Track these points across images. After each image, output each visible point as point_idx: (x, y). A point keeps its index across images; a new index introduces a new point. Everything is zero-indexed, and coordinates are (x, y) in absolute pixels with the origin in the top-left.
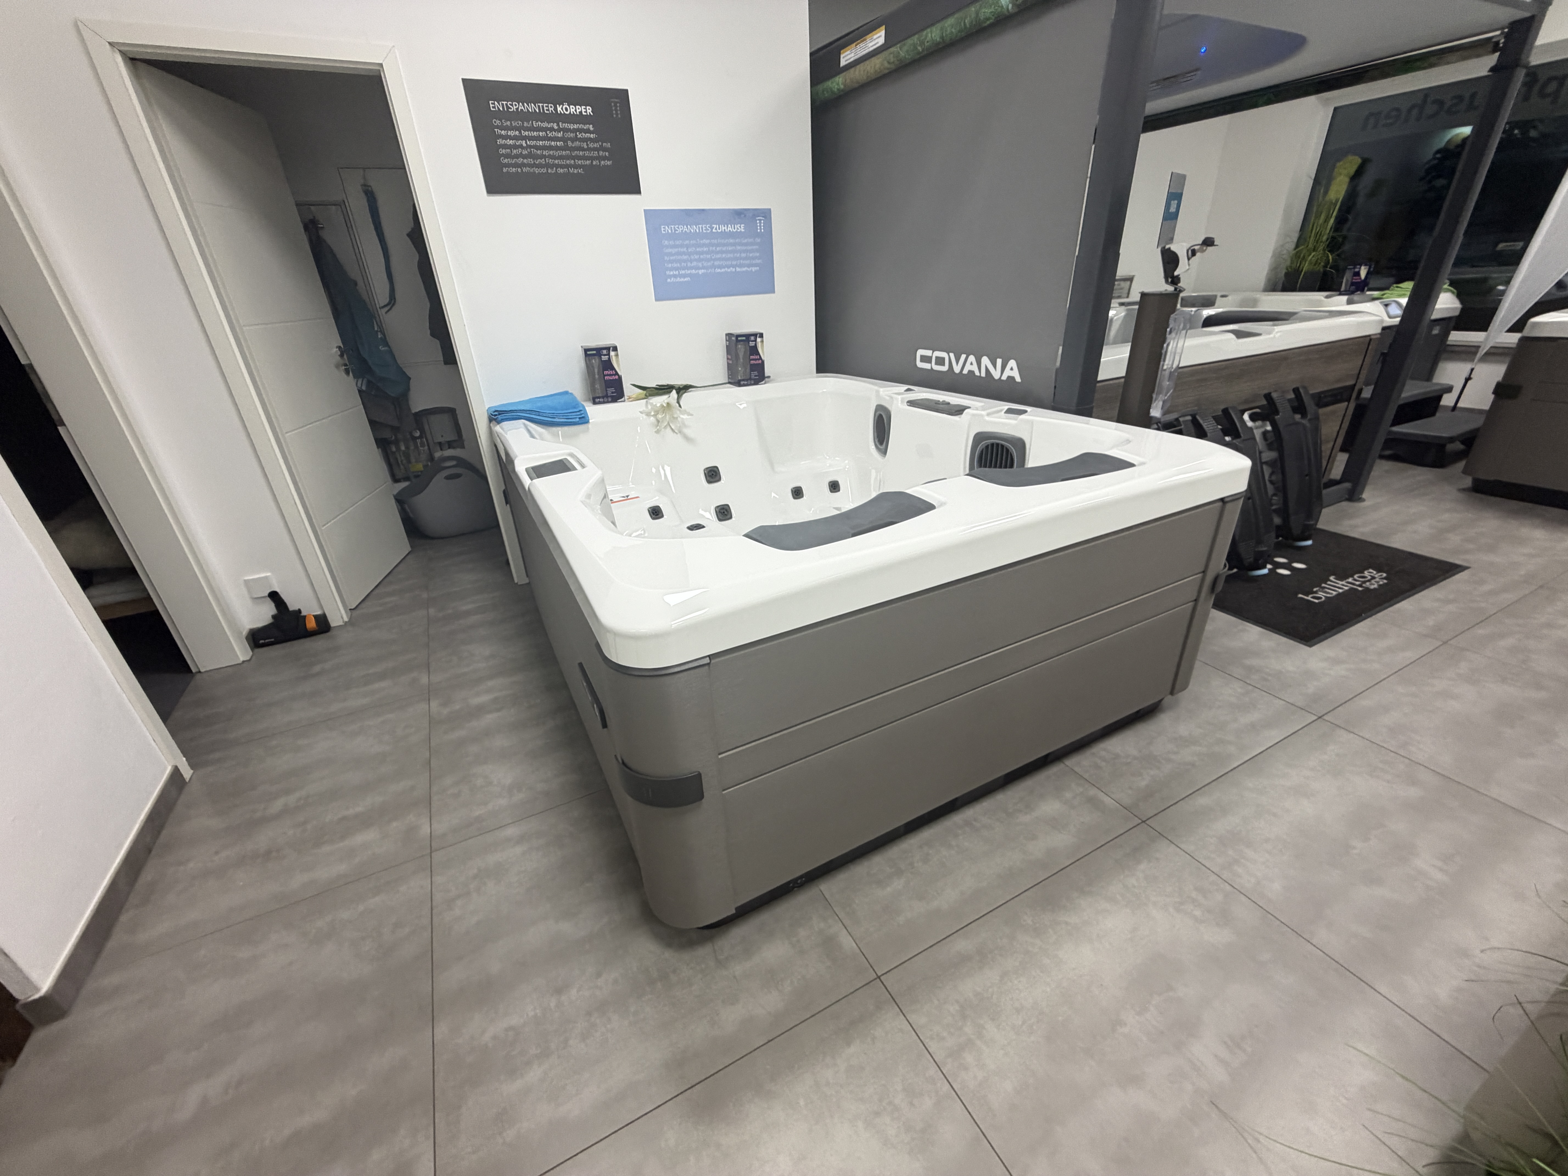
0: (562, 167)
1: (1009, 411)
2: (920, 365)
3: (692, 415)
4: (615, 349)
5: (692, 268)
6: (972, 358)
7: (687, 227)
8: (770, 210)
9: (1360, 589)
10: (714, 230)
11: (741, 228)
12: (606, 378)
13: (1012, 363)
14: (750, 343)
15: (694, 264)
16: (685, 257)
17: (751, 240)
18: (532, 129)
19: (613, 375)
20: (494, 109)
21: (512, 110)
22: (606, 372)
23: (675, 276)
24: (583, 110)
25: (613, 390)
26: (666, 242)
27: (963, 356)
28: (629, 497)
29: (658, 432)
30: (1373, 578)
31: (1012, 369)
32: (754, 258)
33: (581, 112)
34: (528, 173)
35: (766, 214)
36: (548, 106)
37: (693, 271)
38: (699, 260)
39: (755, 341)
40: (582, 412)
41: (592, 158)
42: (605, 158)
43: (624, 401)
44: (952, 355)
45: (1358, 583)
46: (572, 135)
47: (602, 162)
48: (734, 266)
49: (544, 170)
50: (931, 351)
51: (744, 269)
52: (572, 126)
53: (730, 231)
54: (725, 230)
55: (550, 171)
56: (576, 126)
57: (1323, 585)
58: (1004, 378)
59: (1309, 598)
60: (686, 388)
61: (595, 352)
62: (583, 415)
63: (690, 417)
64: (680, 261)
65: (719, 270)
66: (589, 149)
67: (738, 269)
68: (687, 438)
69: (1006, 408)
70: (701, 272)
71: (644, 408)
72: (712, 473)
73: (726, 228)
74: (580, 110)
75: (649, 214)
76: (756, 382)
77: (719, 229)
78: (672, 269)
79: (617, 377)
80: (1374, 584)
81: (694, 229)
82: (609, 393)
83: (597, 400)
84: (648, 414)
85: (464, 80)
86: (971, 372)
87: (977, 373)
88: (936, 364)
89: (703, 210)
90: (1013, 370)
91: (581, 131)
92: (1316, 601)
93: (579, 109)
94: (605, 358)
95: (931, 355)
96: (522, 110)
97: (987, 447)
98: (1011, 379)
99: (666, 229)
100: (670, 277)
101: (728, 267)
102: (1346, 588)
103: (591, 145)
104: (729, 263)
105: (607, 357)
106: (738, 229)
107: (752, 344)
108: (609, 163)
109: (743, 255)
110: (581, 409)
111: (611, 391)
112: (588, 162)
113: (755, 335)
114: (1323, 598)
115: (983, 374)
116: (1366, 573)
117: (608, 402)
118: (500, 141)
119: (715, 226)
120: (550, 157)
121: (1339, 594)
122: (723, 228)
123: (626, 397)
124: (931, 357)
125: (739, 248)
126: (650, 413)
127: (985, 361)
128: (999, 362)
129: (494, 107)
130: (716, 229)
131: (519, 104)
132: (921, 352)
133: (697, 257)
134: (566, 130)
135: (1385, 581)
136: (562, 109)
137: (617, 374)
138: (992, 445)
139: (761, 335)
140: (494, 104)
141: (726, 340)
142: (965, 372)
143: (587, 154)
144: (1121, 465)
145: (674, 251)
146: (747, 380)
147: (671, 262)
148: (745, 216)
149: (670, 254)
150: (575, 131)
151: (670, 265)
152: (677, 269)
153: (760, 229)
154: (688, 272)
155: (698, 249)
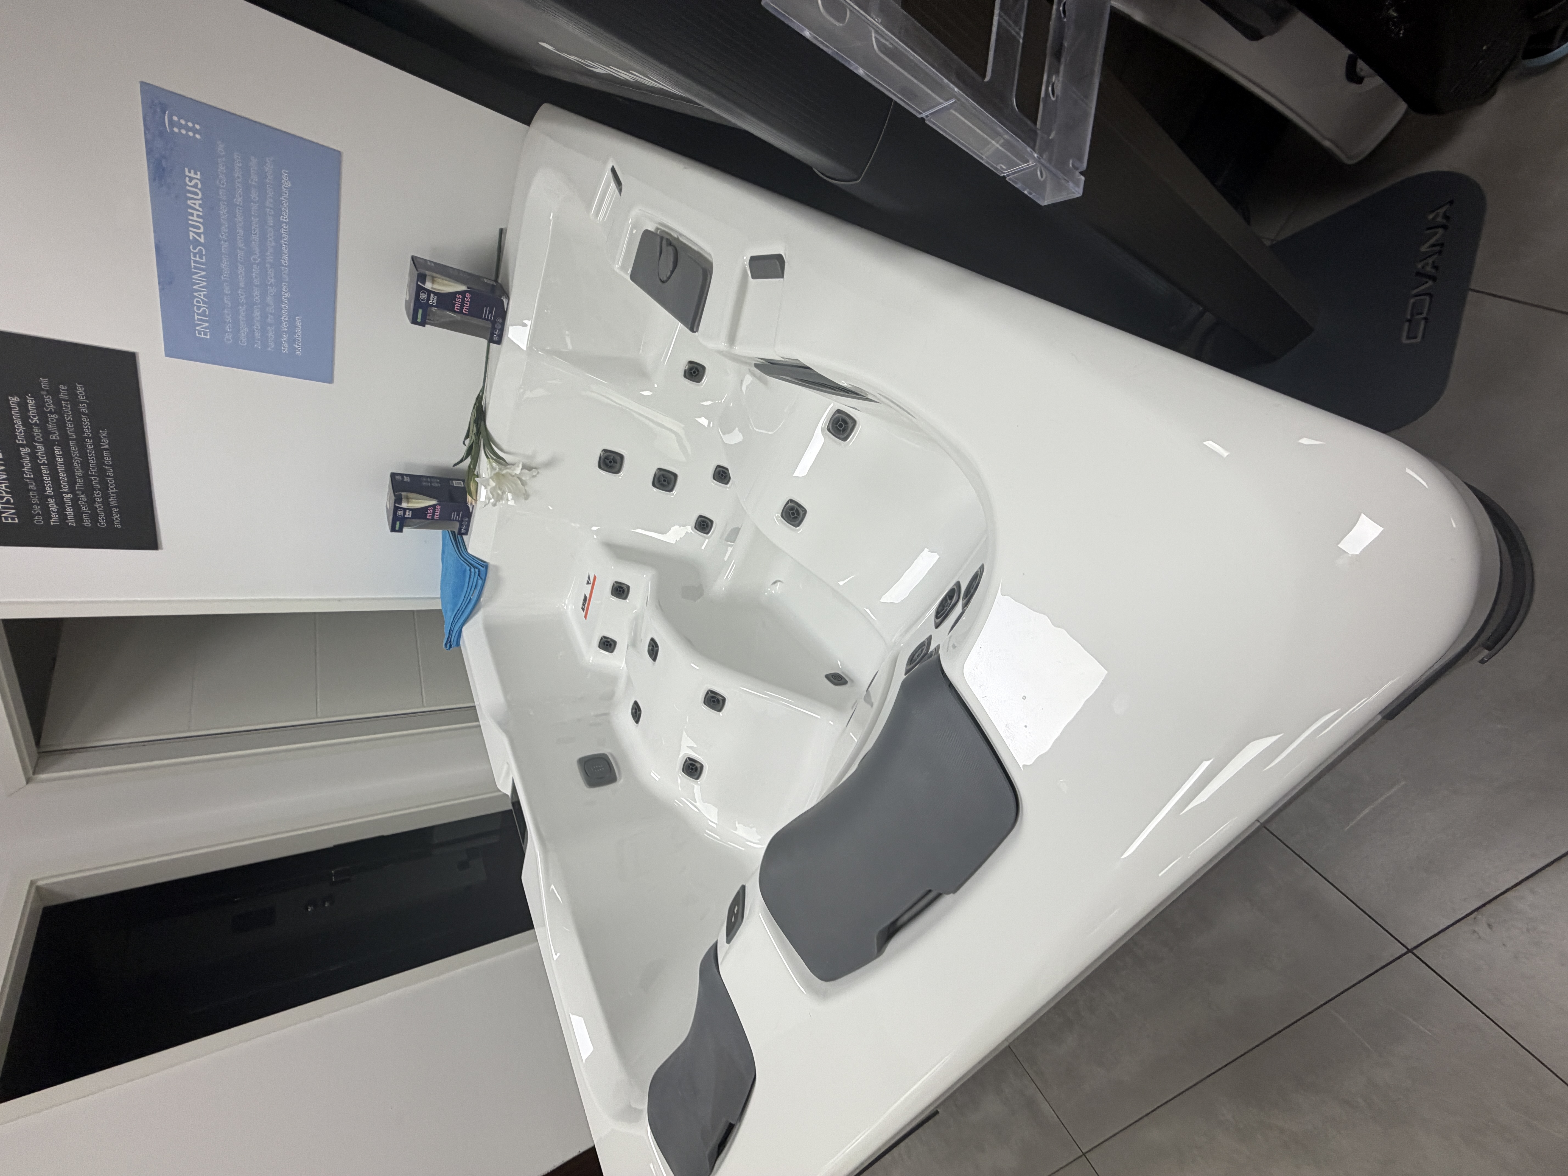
0: (100, 457)
5: (279, 306)
7: (196, 289)
11: (193, 179)
12: (436, 518)
15: (269, 300)
16: (257, 314)
17: (221, 167)
18: (39, 479)
19: (434, 511)
20: (16, 520)
21: (11, 498)
22: (429, 517)
23: (292, 341)
25: (454, 515)
32: (262, 174)
38: (263, 289)
39: (429, 292)
41: (76, 412)
42: (72, 394)
46: (37, 430)
47: (81, 398)
49: (111, 482)
52: (20, 428)
53: (200, 206)
55: (110, 474)
56: (18, 422)
60: (479, 415)
61: (397, 522)
66: (59, 411)
73: (195, 213)
76: (502, 314)
82: (459, 518)
83: (464, 527)
91: (25, 415)
94: (408, 515)
99: (201, 328)
103: (50, 407)
105: (407, 511)
106: (195, 186)
112: (85, 419)
113: (414, 284)
117: (469, 522)
118: (71, 522)
120: (85, 465)
129: (12, 518)
134: (30, 439)
143: (68, 417)
147: (264, 339)
150: (28, 426)
151: (272, 344)
152: (278, 336)
153: (196, 131)
154: (285, 317)
155: (242, 285)
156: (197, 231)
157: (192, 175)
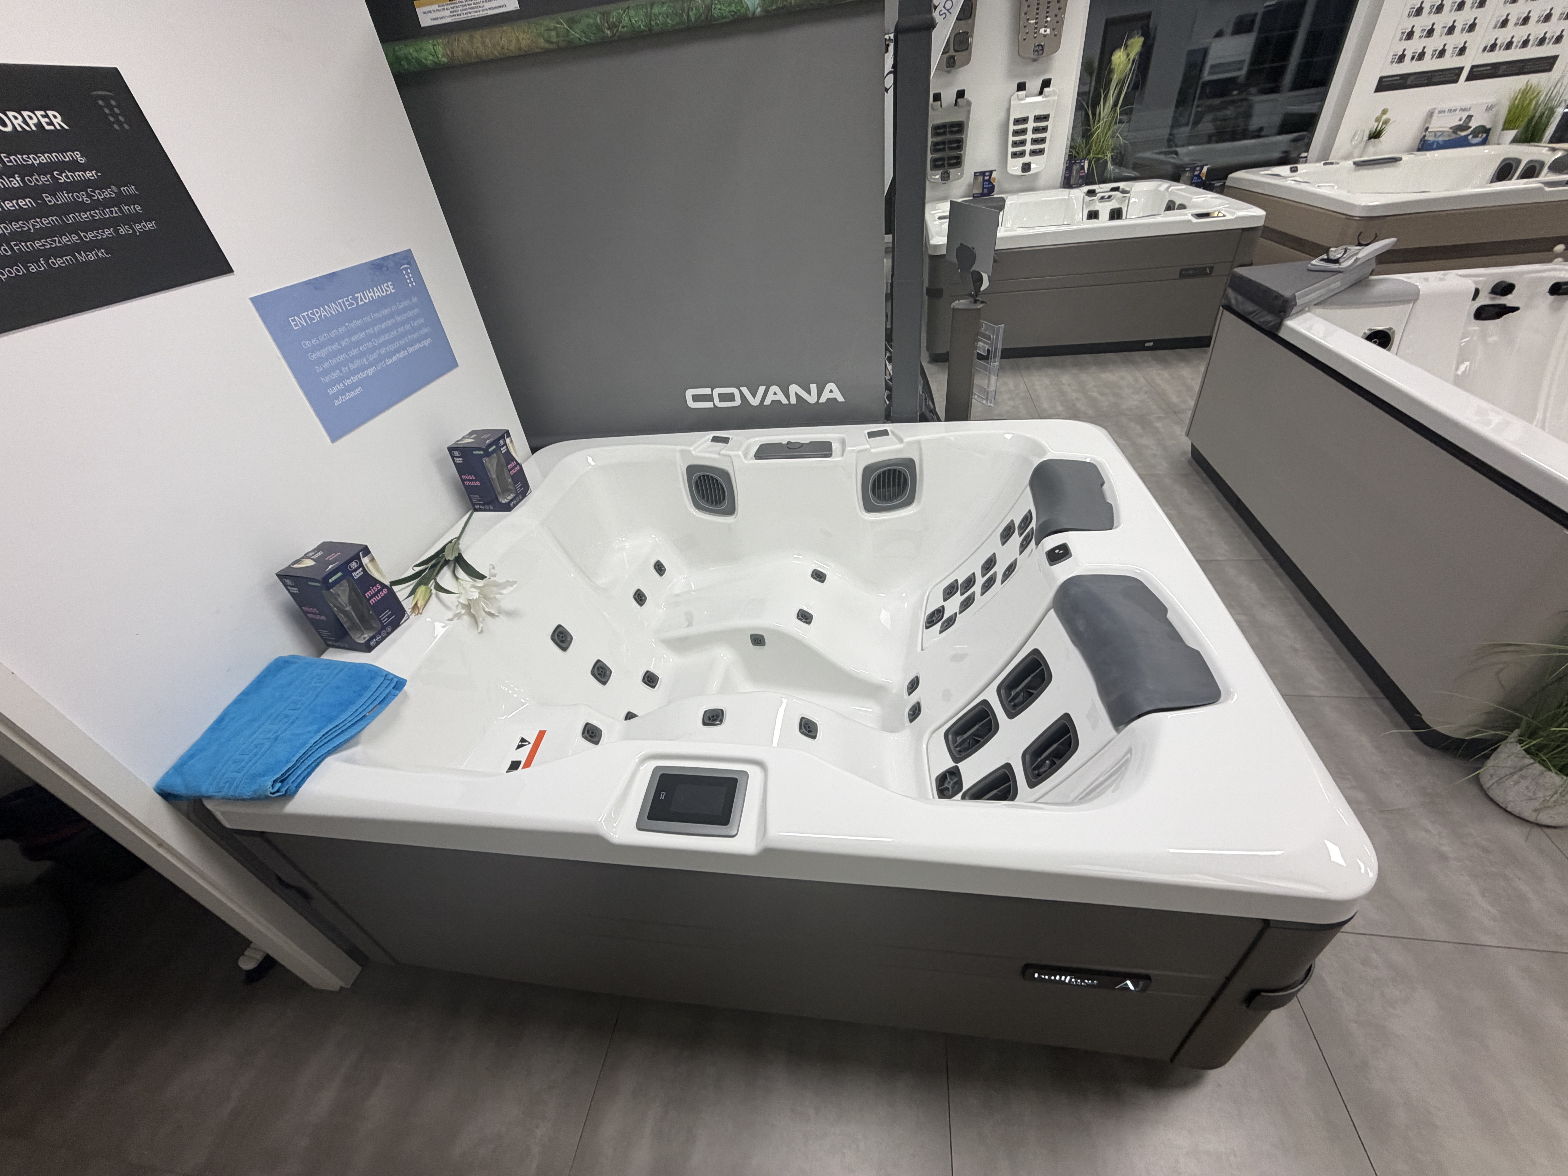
1: (871, 435)
2: (693, 405)
4: (366, 551)
6: (774, 389)
7: (325, 309)
8: (409, 251)
10: (360, 302)
11: (388, 288)
12: (372, 601)
13: (831, 386)
14: (502, 449)
19: (379, 591)
22: (368, 594)
24: (44, 121)
25: (388, 612)
27: (762, 389)
33: (39, 125)
35: (406, 258)
37: (361, 375)
39: (499, 443)
40: (389, 678)
41: (113, 223)
43: (410, 618)
44: (744, 390)
47: (137, 227)
48: (404, 348)
49: (19, 270)
50: (710, 389)
51: (417, 346)
53: (378, 296)
54: (372, 296)
56: (44, 158)
58: (823, 400)
62: (395, 682)
64: (338, 366)
65: (390, 361)
66: (97, 205)
67: (411, 350)
70: (370, 372)
72: (561, 635)
74: (35, 121)
76: (524, 494)
77: (366, 299)
78: (333, 383)
79: (388, 591)
81: (333, 309)
82: (387, 618)
86: (776, 402)
87: (784, 401)
88: (721, 401)
89: (333, 275)
90: (832, 392)
91: (62, 167)
93: (34, 119)
94: (357, 574)
95: (710, 393)
97: (879, 476)
98: (832, 400)
99: (297, 322)
100: (336, 396)
101: (398, 351)
103: (98, 195)
104: (396, 345)
105: (360, 569)
106: (386, 290)
108: (150, 226)
109: (408, 327)
110: (382, 673)
111: (384, 615)
112: (108, 233)
113: (502, 436)
115: (793, 401)
117: (389, 634)
119: (359, 295)
120: (18, 236)
122: (369, 295)
123: (410, 614)
124: (712, 395)
125: (399, 319)
127: (794, 389)
128: (813, 387)
130: (362, 300)
132: (692, 392)
133: (355, 351)
137: (383, 586)
141: (450, 458)
142: (767, 402)
143: (97, 214)
145: (323, 353)
146: (515, 495)
147: (327, 372)
149: (321, 361)
150: (44, 169)
151: (327, 379)
152: (339, 380)
153: (411, 282)
156: (363, 298)
157: (391, 287)
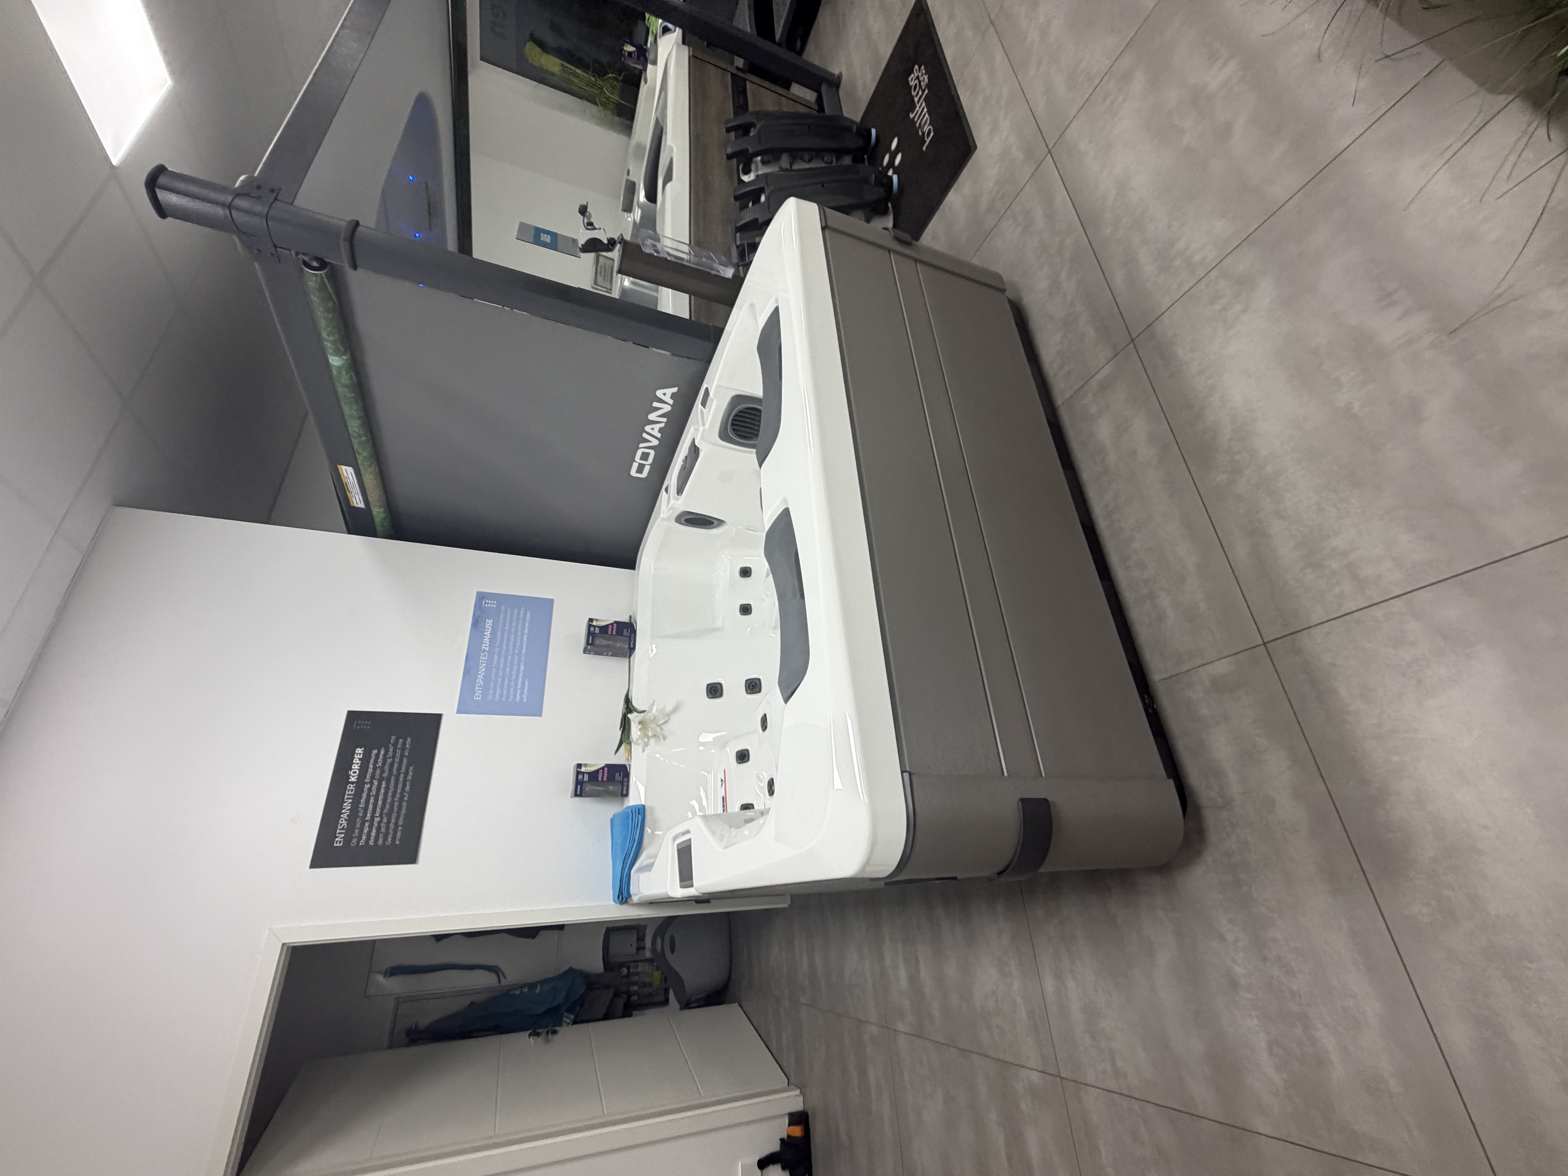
0: (404, 786)
1: (704, 404)
2: (644, 475)
3: (654, 701)
4: (579, 766)
5: (518, 676)
6: (648, 428)
7: (480, 674)
8: (478, 593)
9: (926, 91)
10: (487, 649)
11: (489, 622)
12: (605, 779)
13: (659, 393)
14: (596, 632)
15: (514, 673)
16: (506, 682)
17: (502, 616)
18: (366, 809)
19: (603, 772)
20: (342, 843)
21: (346, 825)
22: (600, 779)
23: (522, 693)
24: (358, 756)
25: (617, 775)
26: (490, 697)
27: (645, 435)
28: (723, 779)
29: (665, 738)
30: (918, 78)
31: (664, 394)
32: (519, 615)
33: (360, 759)
34: (405, 820)
35: (481, 597)
36: (349, 790)
37: (521, 675)
38: (511, 668)
39: (595, 627)
40: (634, 810)
41: (402, 756)
42: (404, 744)
43: (630, 765)
44: (641, 445)
45: (920, 93)
46: (378, 772)
47: (408, 746)
48: (523, 635)
49: (405, 804)
50: (634, 463)
51: (527, 625)
52: (370, 771)
53: (490, 634)
54: (488, 639)
55: (406, 799)
56: (371, 766)
57: (917, 125)
58: (671, 402)
59: (928, 141)
60: (628, 701)
61: (579, 787)
62: (637, 810)
63: (656, 703)
64: (509, 686)
65: (524, 650)
66: (393, 757)
67: (526, 631)
68: (675, 710)
69: (700, 406)
70: (522, 668)
71: (640, 748)
72: (712, 690)
73: (487, 637)
74: (358, 759)
75: (463, 709)
76: (634, 631)
77: (486, 643)
78: (515, 696)
79: (606, 769)
80: (924, 78)
81: (482, 669)
82: (621, 778)
83: (625, 792)
84: (646, 745)
85: (312, 866)
86: (660, 430)
87: (662, 425)
88: (646, 460)
89: (467, 656)
90: (666, 394)
91: (376, 762)
92: (932, 134)
93: (357, 761)
94: (586, 778)
95: (638, 464)
96: (347, 816)
97: (734, 430)
98: (673, 396)
99: (478, 696)
100: (521, 698)
101: (522, 640)
102: (924, 104)
103: (390, 754)
104: (519, 639)
105: (585, 774)
106: (489, 626)
107: (597, 630)
108: (409, 740)
109: (514, 624)
110: (630, 810)
111: (618, 777)
112: (405, 760)
113: (590, 626)
114: (931, 127)
115: (665, 420)
116: (912, 83)
117: (628, 782)
118: (371, 842)
119: (483, 647)
120: (394, 796)
121: (928, 112)
122: (487, 640)
123: (626, 763)
124: (640, 464)
125: (507, 628)
126: (645, 742)
127: (652, 417)
128: (655, 404)
129: (340, 842)
130: (486, 647)
131: (342, 818)
132: (633, 473)
133: (508, 670)
134: (373, 777)
135: (923, 67)
136: (353, 776)
137: (603, 768)
138: (733, 424)
139: (591, 620)
140: (337, 842)
141: (590, 654)
142: (659, 435)
143: (397, 760)
144: (774, 319)
145: (498, 691)
146: (630, 640)
147: (508, 697)
148: (479, 617)
149: (501, 695)
150: (375, 769)
151: (511, 697)
152: (515, 691)
153: (493, 604)
154: (520, 680)
155: (501, 668)
156: (485, 646)
157: (489, 621)
